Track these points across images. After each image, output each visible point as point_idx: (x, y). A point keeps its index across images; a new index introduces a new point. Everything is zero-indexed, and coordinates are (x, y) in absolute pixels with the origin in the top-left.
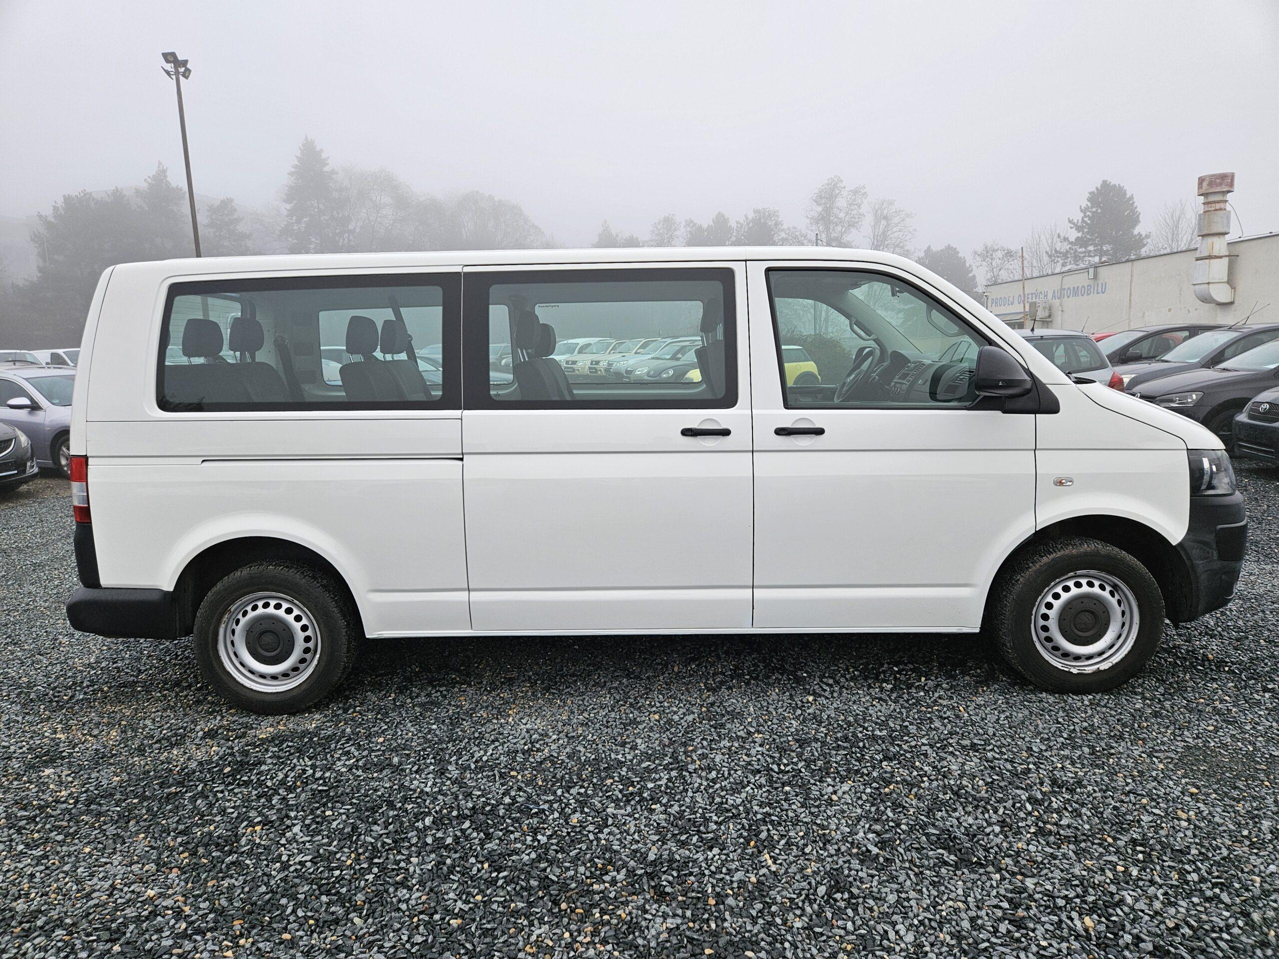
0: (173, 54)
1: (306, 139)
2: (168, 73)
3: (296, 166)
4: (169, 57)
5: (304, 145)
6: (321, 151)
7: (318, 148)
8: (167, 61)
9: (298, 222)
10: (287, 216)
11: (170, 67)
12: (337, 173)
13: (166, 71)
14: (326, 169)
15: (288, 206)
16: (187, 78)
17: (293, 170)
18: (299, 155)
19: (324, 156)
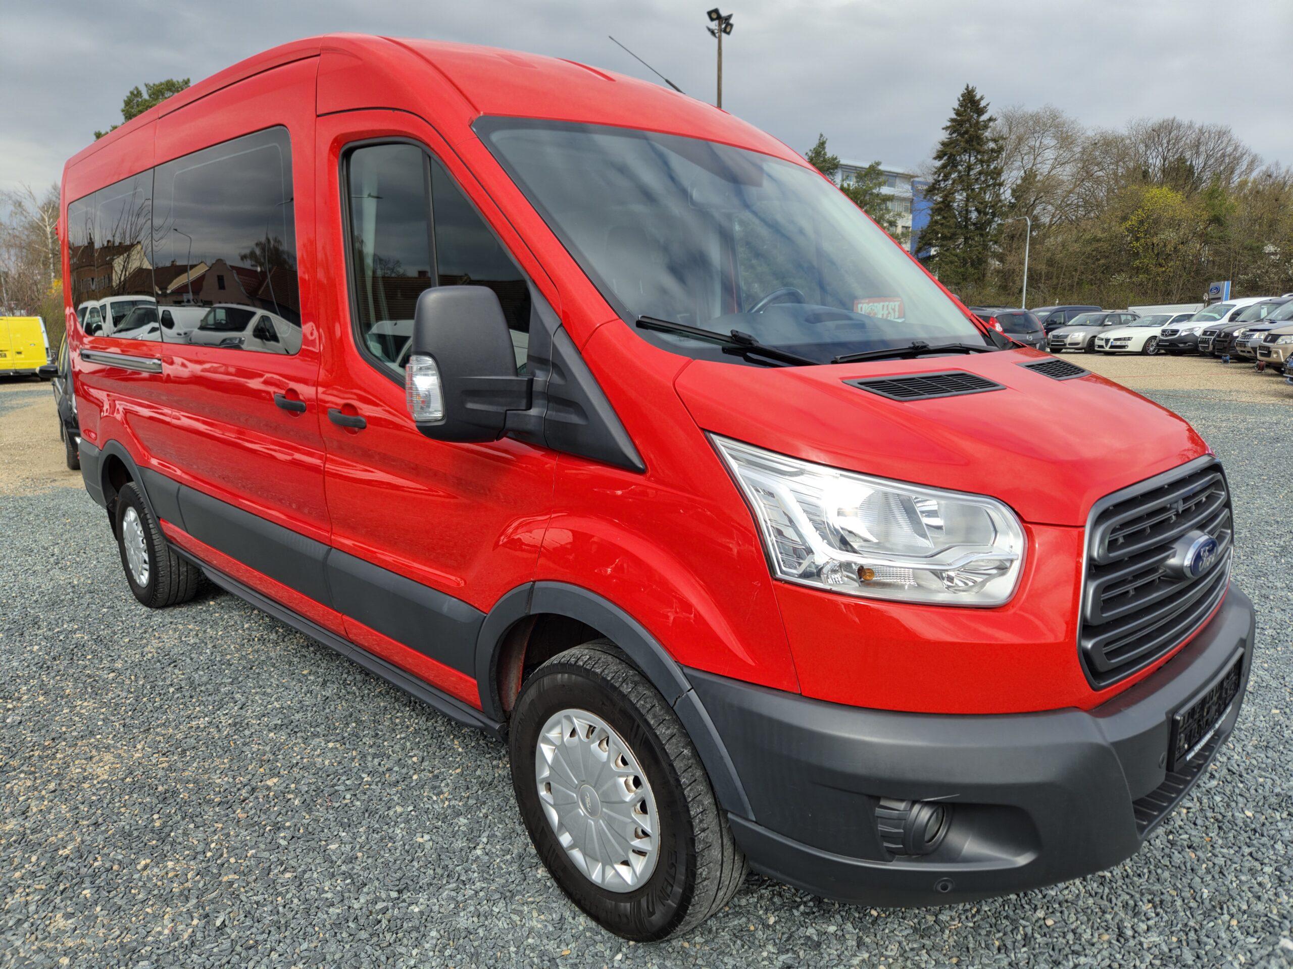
0: (716, 11)
1: (967, 88)
2: (713, 33)
3: (952, 120)
4: (714, 15)
5: (963, 96)
6: (982, 98)
7: (978, 97)
8: (712, 19)
9: (946, 178)
10: (935, 173)
11: (714, 25)
12: (995, 120)
13: (709, 29)
14: (984, 117)
15: (938, 163)
16: (728, 33)
17: (949, 124)
18: (956, 106)
19: (983, 104)
